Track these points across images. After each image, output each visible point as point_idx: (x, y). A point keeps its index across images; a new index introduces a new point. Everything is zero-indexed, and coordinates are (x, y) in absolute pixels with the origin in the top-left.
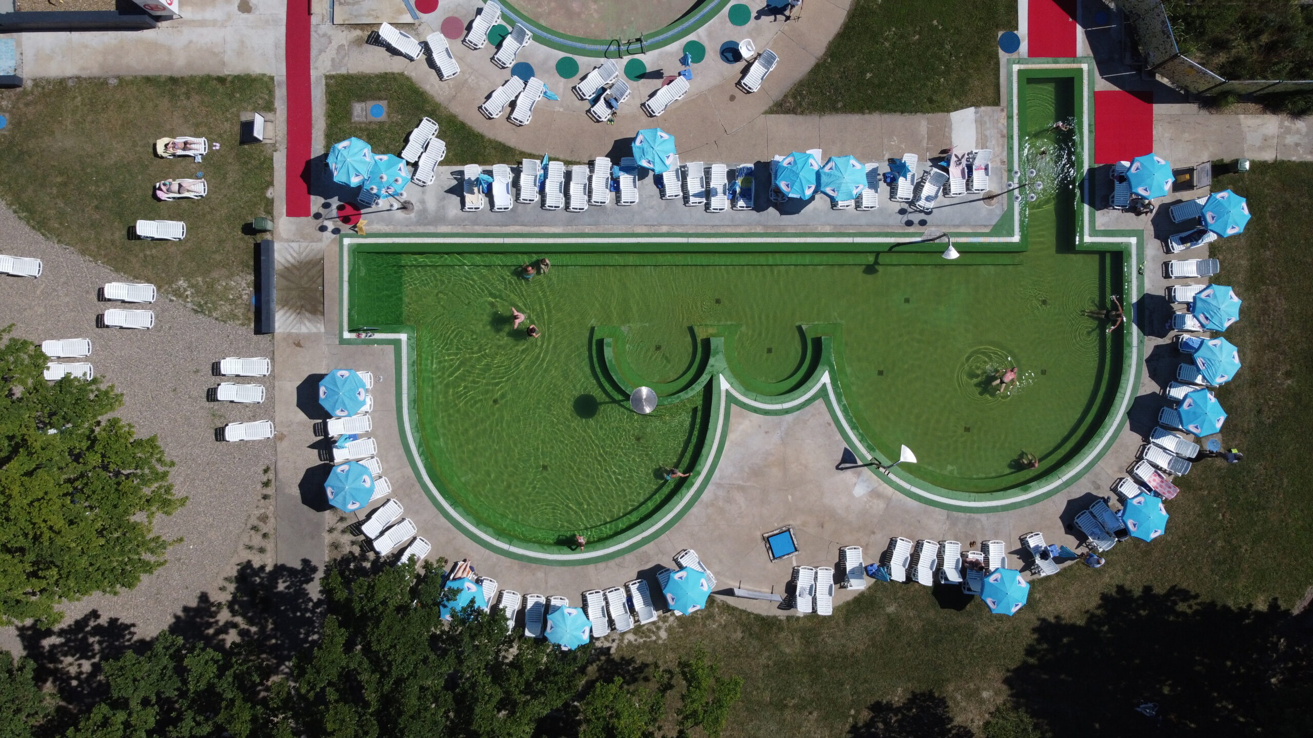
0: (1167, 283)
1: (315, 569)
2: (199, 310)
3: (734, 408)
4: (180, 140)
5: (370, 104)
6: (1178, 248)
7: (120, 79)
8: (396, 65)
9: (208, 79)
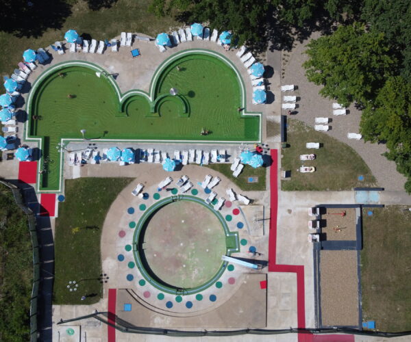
0: (18, 126)
1: (270, 49)
2: (302, 123)
3: (148, 92)
4: (308, 171)
5: (253, 182)
6: (14, 136)
7: (326, 190)
8: (245, 193)
9: (301, 190)
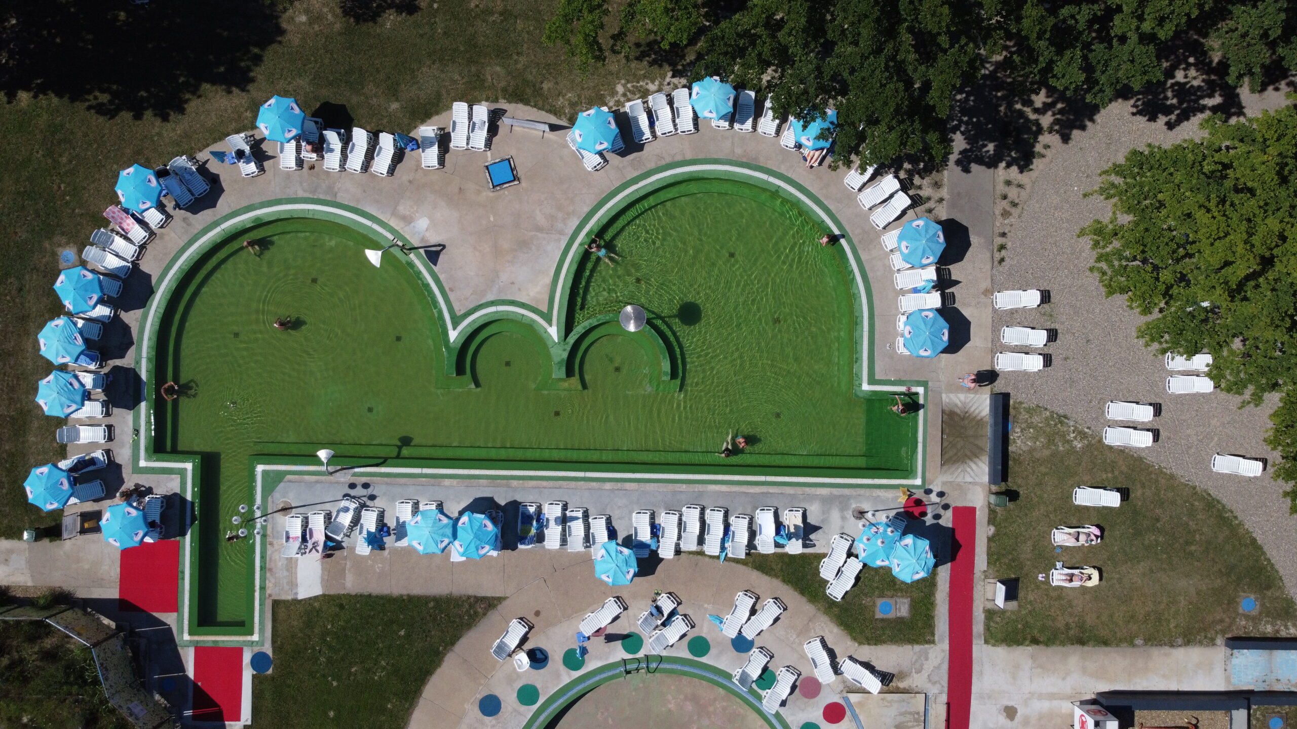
0: (110, 420)
1: (958, 163)
2: (1062, 419)
3: (544, 309)
4: (1076, 584)
5: (892, 615)
6: (98, 454)
7: (1132, 644)
8: (866, 652)
9: (1048, 643)
